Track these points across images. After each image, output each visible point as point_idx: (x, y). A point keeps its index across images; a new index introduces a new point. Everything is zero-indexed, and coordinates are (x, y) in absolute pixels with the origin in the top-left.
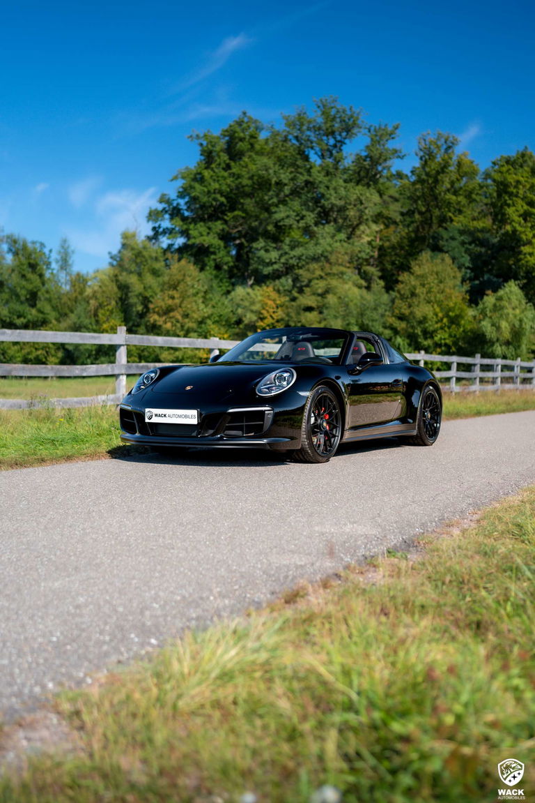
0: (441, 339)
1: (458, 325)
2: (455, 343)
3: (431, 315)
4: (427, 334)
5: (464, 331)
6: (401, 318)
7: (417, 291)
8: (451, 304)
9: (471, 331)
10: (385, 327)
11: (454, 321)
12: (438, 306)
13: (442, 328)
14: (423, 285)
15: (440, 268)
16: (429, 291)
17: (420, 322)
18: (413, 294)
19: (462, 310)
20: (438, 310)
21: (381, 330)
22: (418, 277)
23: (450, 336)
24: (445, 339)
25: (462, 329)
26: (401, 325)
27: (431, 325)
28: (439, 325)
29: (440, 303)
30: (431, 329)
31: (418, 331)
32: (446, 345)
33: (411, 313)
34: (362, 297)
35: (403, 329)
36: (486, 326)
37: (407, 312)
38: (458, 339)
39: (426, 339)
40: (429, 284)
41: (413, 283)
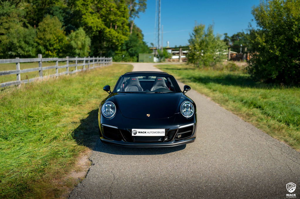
0: (56, 47)
1: (62, 42)
2: (61, 49)
3: (52, 38)
4: (51, 45)
5: (64, 44)
6: (40, 39)
7: (46, 29)
8: (59, 35)
9: (67, 44)
10: (34, 42)
11: (61, 41)
12: (54, 35)
13: (56, 43)
14: (48, 27)
15: (54, 21)
16: (51, 30)
17: (48, 41)
18: (44, 30)
19: (63, 37)
20: (54, 36)
21: (33, 43)
22: (46, 24)
23: (59, 46)
24: (57, 47)
25: (63, 44)
26: (41, 42)
27: (52, 42)
28: (55, 42)
29: (55, 34)
30: (52, 43)
31: (48, 44)
32: (58, 49)
33: (45, 37)
34: (24, 30)
35: (42, 43)
36: (73, 43)
37: (43, 37)
38: (62, 47)
39: (50, 47)
40: (50, 27)
41: (44, 26)
